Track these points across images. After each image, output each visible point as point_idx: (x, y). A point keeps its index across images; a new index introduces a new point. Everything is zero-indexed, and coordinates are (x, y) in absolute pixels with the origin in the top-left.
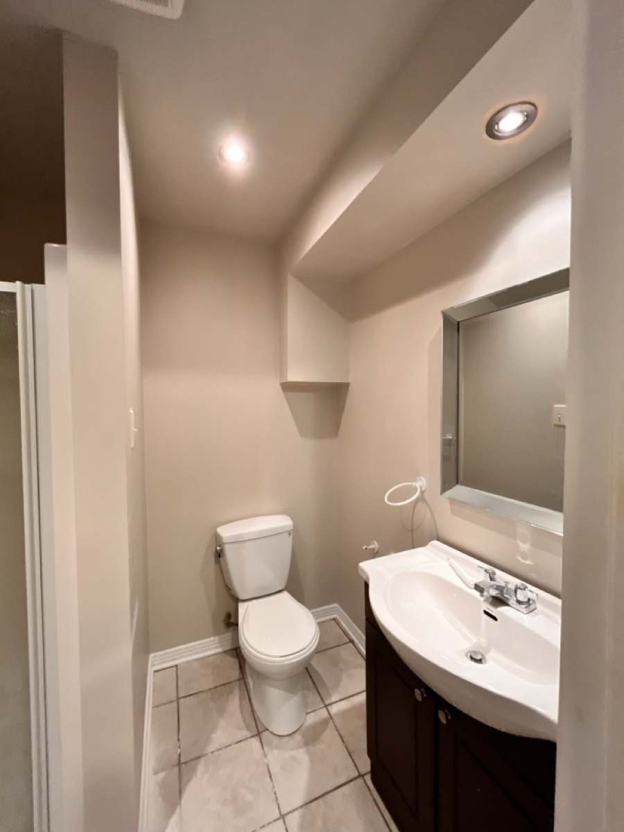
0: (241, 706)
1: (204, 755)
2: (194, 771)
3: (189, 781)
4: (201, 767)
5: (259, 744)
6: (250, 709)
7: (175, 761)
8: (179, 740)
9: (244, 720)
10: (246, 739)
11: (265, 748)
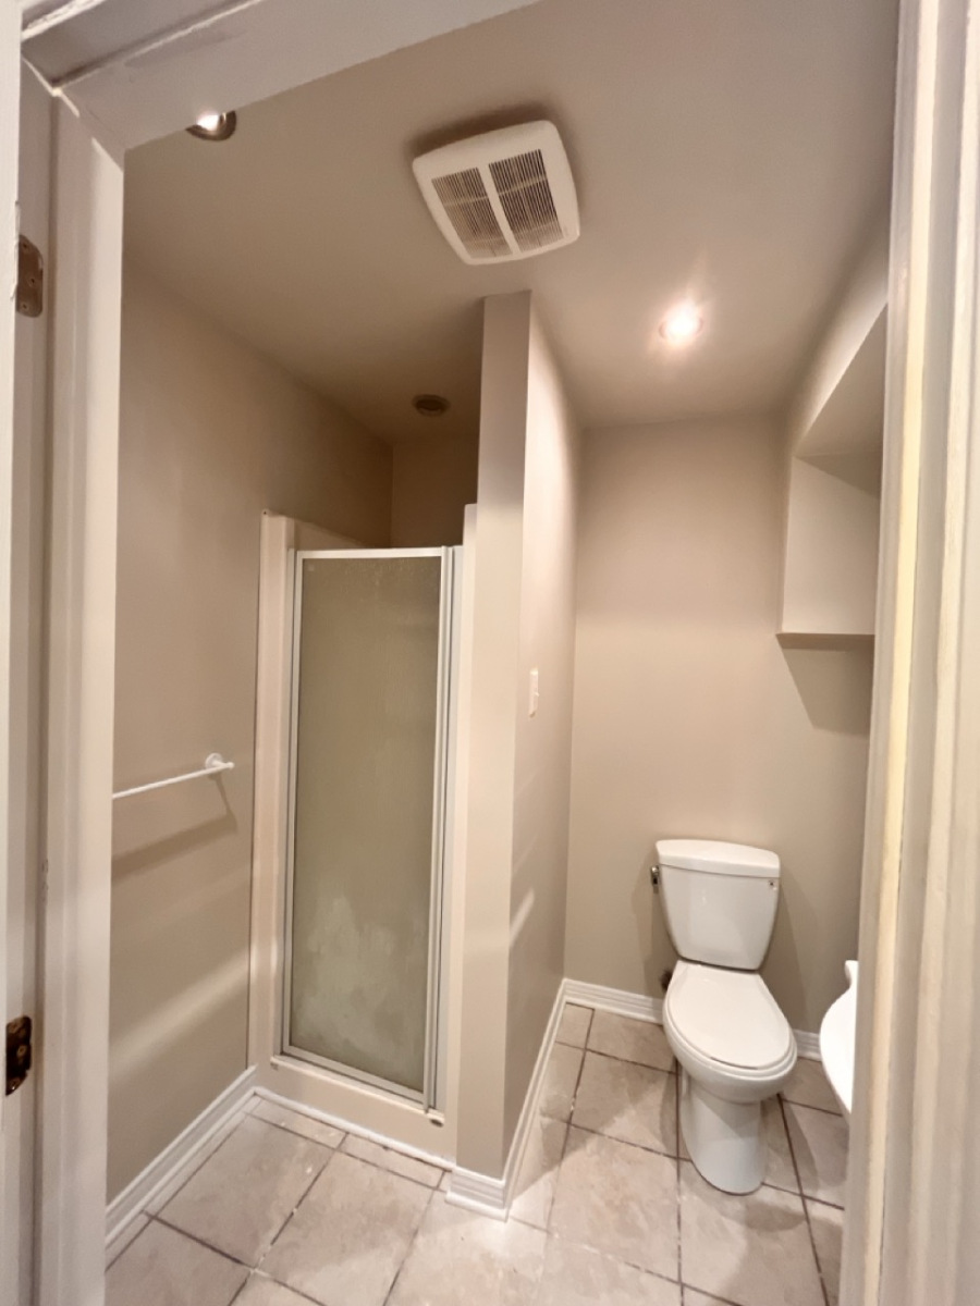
0: (663, 1107)
1: (601, 1134)
2: (584, 1142)
3: (575, 1149)
4: (592, 1143)
5: (674, 1171)
6: (674, 1118)
7: (565, 1115)
8: (575, 1096)
9: (662, 1127)
10: (659, 1153)
11: (682, 1182)
